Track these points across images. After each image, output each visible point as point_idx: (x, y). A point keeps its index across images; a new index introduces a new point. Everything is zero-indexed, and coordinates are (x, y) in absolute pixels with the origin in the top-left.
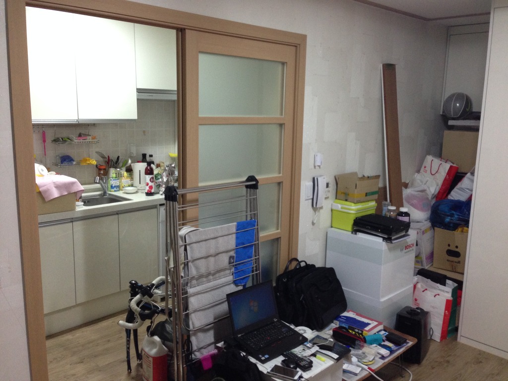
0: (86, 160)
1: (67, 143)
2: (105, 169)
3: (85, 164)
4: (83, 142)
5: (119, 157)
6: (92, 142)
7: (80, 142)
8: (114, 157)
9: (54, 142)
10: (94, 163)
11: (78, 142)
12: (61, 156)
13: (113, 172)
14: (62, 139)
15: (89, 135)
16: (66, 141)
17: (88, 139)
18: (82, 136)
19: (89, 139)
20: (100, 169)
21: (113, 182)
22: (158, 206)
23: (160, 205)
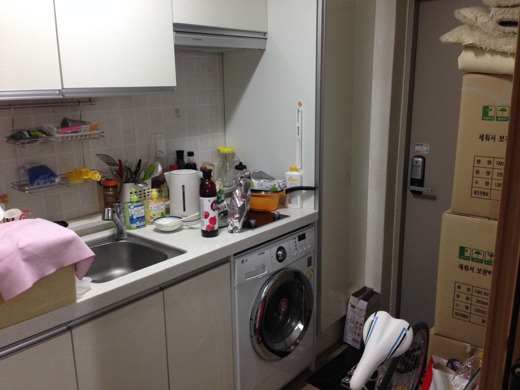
0: (81, 172)
1: (40, 140)
3: (78, 181)
4: (72, 137)
6: (90, 135)
7: (68, 137)
8: (130, 161)
9: (12, 141)
10: (97, 177)
11: (63, 138)
12: (27, 167)
14: (29, 132)
15: (84, 123)
16: (37, 137)
17: (83, 130)
18: (70, 124)
19: (85, 130)
20: (106, 188)
21: (135, 212)
22: (232, 258)
23: (235, 255)
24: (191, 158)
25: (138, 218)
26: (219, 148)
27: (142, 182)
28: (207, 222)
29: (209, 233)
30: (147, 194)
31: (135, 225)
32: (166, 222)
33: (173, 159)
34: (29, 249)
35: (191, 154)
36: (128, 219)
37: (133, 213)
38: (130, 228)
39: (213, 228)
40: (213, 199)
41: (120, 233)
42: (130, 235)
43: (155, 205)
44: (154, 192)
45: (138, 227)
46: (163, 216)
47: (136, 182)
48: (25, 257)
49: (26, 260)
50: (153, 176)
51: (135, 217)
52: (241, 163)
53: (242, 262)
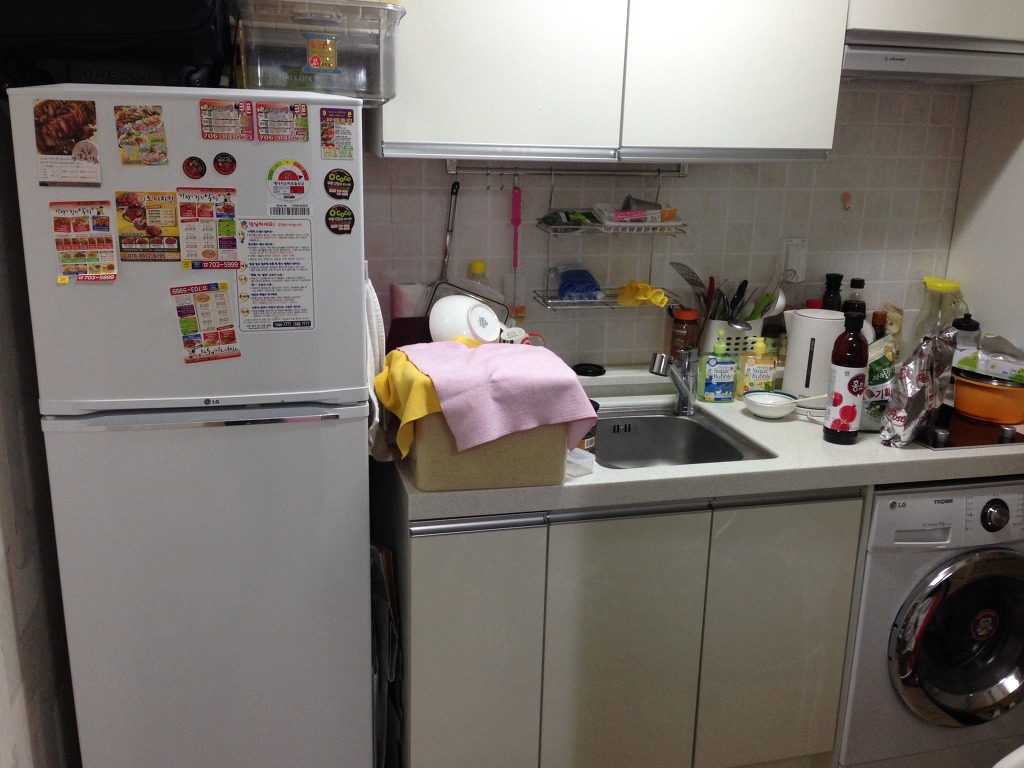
0: (638, 289)
1: (583, 228)
2: (694, 322)
3: (630, 303)
4: (632, 229)
5: (744, 284)
6: (662, 228)
7: (624, 229)
8: (728, 282)
9: (543, 226)
10: (661, 300)
11: (616, 228)
12: (561, 269)
13: (718, 334)
14: (567, 214)
15: (657, 206)
16: (579, 223)
17: (649, 218)
18: (634, 207)
19: (653, 218)
20: (678, 322)
21: (715, 371)
22: (870, 492)
23: (878, 487)
24: (857, 291)
25: (719, 384)
26: (927, 280)
27: (744, 322)
28: (835, 413)
29: (838, 435)
30: (749, 345)
31: (712, 396)
32: (768, 401)
33: (819, 289)
34: (505, 385)
35: (858, 284)
36: (702, 383)
37: (713, 373)
38: (703, 399)
39: (846, 427)
40: (854, 371)
41: (683, 403)
42: (699, 410)
43: (756, 367)
44: (761, 344)
45: (717, 400)
46: (768, 389)
47: (731, 320)
48: (497, 395)
49: (497, 400)
50: (766, 316)
51: (714, 381)
52: (968, 316)
53: (893, 505)
